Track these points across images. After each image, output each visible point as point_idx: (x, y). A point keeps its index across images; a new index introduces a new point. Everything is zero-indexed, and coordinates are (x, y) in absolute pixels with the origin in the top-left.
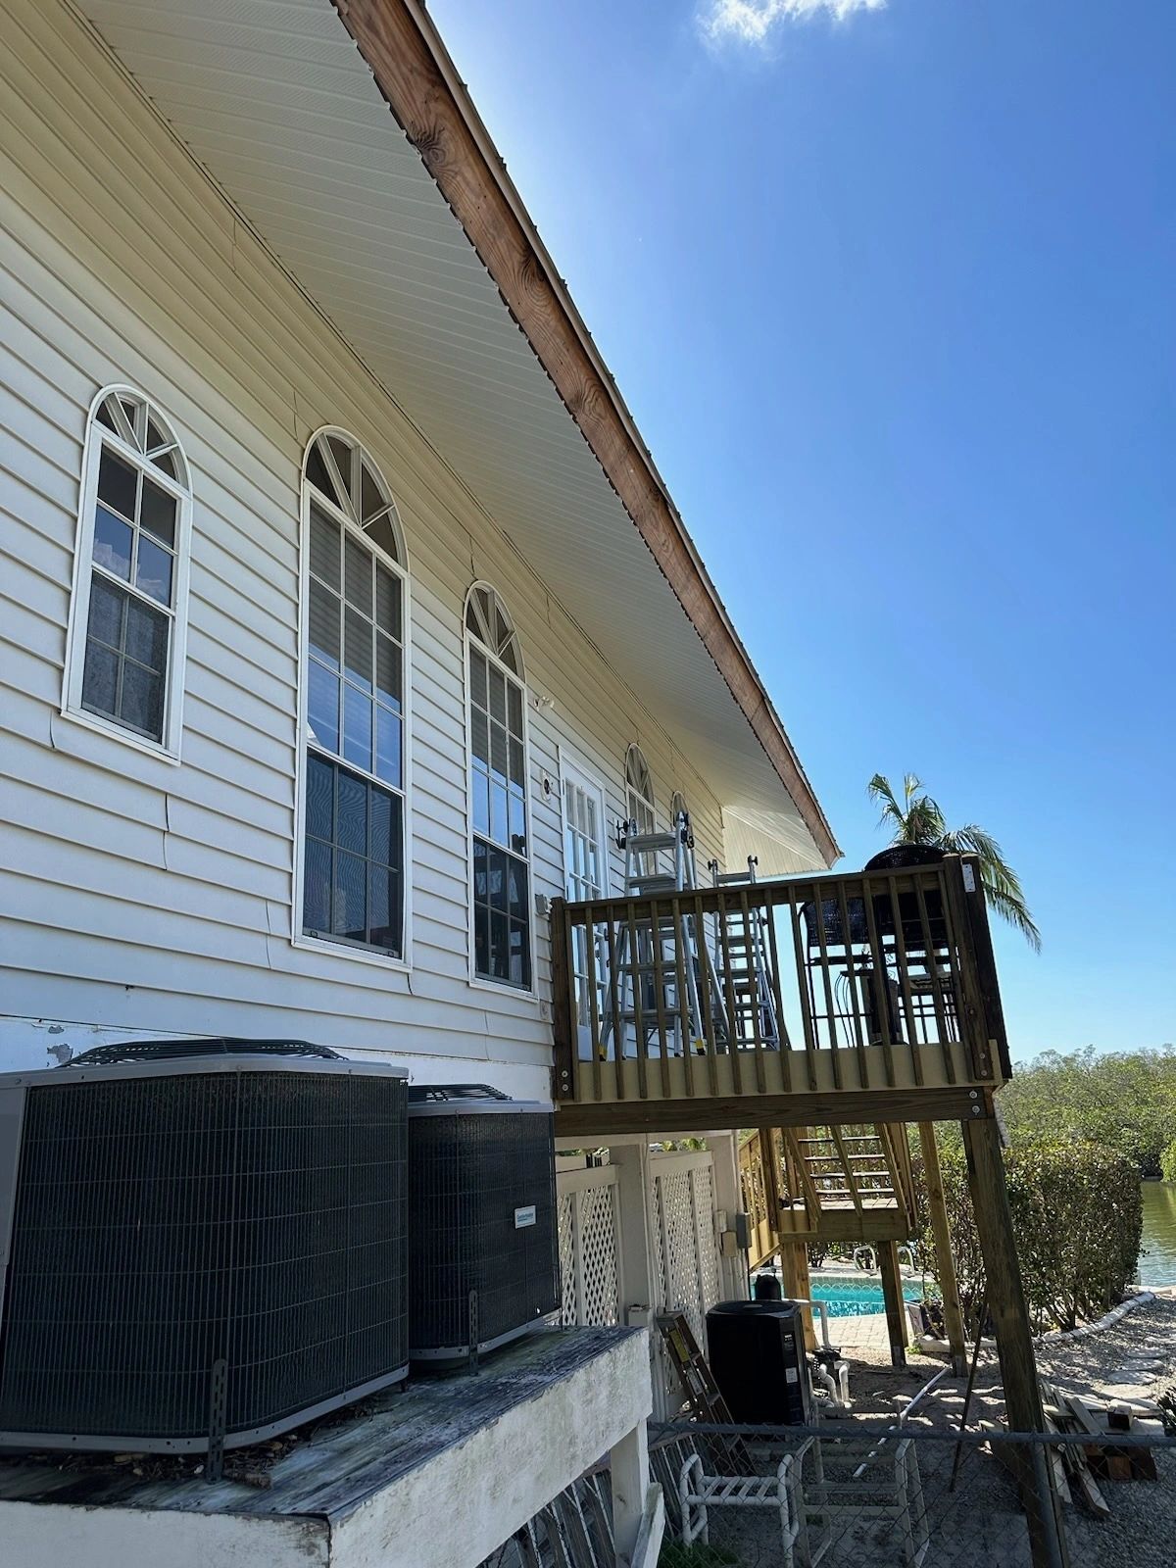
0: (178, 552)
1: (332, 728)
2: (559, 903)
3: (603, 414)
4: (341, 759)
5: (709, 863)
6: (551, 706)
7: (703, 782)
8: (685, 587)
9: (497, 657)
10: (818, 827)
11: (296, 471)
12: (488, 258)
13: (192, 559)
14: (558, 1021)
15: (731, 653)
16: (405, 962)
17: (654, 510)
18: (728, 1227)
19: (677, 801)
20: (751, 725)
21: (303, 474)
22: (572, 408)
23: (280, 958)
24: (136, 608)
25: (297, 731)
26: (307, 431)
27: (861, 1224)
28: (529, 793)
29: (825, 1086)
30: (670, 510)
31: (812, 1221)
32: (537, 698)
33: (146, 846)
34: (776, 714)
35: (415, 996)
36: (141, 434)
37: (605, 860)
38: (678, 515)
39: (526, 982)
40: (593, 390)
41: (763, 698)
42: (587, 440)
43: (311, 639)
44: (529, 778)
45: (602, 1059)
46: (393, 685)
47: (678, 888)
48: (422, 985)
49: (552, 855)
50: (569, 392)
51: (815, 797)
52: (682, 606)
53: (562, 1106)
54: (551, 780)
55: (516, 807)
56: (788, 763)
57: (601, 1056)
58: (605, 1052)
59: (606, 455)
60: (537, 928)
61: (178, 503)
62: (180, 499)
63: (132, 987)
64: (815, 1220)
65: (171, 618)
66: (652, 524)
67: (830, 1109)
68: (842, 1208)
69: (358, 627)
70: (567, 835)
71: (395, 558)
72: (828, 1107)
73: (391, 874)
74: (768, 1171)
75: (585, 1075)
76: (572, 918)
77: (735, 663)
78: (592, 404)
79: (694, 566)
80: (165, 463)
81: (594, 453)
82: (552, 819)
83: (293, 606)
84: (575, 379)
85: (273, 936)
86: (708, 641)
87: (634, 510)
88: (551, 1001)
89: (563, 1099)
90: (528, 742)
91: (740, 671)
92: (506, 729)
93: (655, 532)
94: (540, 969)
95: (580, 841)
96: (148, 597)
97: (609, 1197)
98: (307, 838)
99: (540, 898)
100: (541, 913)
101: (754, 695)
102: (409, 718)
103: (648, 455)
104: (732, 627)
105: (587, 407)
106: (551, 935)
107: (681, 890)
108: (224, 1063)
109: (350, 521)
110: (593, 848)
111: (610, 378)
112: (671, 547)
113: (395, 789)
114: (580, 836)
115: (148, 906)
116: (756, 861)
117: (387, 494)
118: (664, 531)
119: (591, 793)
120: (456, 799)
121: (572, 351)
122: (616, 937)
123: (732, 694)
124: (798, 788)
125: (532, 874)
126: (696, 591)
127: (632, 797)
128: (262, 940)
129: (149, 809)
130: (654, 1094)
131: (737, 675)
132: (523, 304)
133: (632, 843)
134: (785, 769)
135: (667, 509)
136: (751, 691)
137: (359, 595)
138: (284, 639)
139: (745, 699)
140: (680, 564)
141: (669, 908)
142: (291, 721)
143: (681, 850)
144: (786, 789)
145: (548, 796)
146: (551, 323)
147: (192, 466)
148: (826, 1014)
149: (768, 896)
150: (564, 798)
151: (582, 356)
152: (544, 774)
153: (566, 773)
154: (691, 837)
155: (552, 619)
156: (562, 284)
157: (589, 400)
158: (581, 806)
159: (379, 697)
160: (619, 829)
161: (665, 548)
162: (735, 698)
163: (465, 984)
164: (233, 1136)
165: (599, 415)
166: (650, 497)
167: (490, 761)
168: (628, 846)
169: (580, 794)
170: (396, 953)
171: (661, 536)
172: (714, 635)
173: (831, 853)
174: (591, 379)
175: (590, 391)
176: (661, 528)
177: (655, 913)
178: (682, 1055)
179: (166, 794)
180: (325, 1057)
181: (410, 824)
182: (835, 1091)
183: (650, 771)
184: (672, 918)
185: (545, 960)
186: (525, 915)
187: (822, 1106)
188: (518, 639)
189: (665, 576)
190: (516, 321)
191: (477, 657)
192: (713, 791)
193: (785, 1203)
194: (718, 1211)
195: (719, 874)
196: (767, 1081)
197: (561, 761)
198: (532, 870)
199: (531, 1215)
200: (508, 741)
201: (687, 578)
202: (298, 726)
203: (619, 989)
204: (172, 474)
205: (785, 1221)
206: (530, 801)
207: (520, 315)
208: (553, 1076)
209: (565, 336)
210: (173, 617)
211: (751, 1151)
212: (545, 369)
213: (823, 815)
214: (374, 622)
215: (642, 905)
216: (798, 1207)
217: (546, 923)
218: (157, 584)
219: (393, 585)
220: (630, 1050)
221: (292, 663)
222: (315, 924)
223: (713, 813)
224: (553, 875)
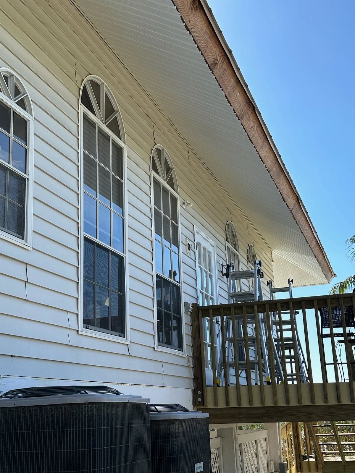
0: (29, 147)
1: (94, 226)
2: (195, 306)
3: (226, 68)
4: (98, 241)
5: (267, 282)
6: (191, 206)
7: (263, 239)
8: (262, 147)
9: (166, 183)
10: (323, 262)
11: (76, 100)
12: (176, 2)
13: (35, 150)
14: (196, 366)
15: (283, 178)
16: (127, 339)
17: (248, 111)
18: (275, 469)
19: (250, 250)
20: (291, 213)
21: (80, 101)
22: (212, 68)
23: (74, 339)
24: (12, 176)
25: (79, 228)
26: (81, 79)
27: (345, 469)
28: (181, 251)
29: (332, 401)
30: (256, 111)
31: (319, 467)
32: (184, 201)
33: (18, 289)
34: (304, 207)
35: (131, 356)
36: (11, 90)
37: (216, 282)
38: (260, 113)
39: (180, 347)
40: (222, 58)
41: (298, 199)
42: (218, 82)
43: (84, 183)
44: (181, 243)
45: (218, 385)
46: (120, 201)
47: (256, 299)
48: (135, 350)
49: (192, 282)
50: (210, 60)
51: (322, 247)
52: (260, 156)
53: (197, 409)
54: (191, 243)
55: (175, 258)
56: (309, 230)
57: (217, 384)
58: (220, 382)
59: (226, 88)
60: (185, 319)
61: (28, 122)
62: (29, 121)
63: (14, 356)
64: (320, 466)
65: (26, 179)
66: (247, 118)
67: (335, 413)
68: (335, 460)
69: (104, 174)
70: (198, 270)
71: (119, 137)
72: (334, 412)
73: (119, 295)
74: (296, 440)
75: (209, 393)
76: (202, 314)
77: (285, 182)
78: (221, 64)
79: (266, 136)
80: (22, 104)
81: (221, 87)
82: (191, 263)
83: (76, 167)
84: (214, 53)
85: (71, 329)
86: (272, 173)
87: (239, 113)
88: (192, 356)
89: (199, 405)
90: (180, 224)
91: (287, 186)
92: (170, 218)
93: (248, 122)
94: (187, 340)
95: (204, 273)
96: (17, 170)
97: (217, 454)
98: (84, 280)
99: (186, 304)
100: (186, 312)
101: (293, 198)
102: (127, 218)
103: (246, 86)
104: (284, 165)
105: (219, 66)
106: (192, 323)
107: (258, 300)
108: (78, 399)
109: (100, 121)
110: (210, 276)
111: (230, 52)
112: (255, 128)
113: (121, 254)
114: (204, 270)
115: (20, 318)
116: (292, 281)
117: (116, 106)
118: (252, 121)
119: (209, 248)
120: (148, 256)
121: (213, 41)
122: (224, 323)
123: (283, 198)
124: (314, 243)
125: (183, 292)
126: (267, 148)
127: (229, 249)
128: (66, 331)
129: (19, 271)
130: (245, 404)
131: (285, 188)
132: (191, 22)
133: (232, 275)
134: (308, 233)
135: (254, 110)
136: (292, 196)
137: (104, 159)
138: (73, 184)
139: (289, 200)
140: (259, 136)
141: (252, 310)
142: (76, 224)
143: (257, 279)
144: (308, 243)
145: (189, 252)
146: (204, 29)
147: (33, 103)
148: (333, 363)
149: (303, 304)
150: (197, 252)
151: (217, 43)
152: (188, 240)
153: (198, 239)
154: (262, 272)
155: (190, 160)
156: (210, 10)
157: (220, 63)
158: (205, 255)
159: (114, 207)
160: (223, 266)
161: (253, 129)
162: (284, 200)
163: (153, 349)
164: (85, 432)
165: (225, 70)
166: (246, 106)
167: (163, 235)
168: (230, 276)
169: (204, 249)
170: (123, 335)
171: (250, 123)
172: (275, 170)
173: (330, 275)
174: (221, 53)
175: (220, 58)
176: (251, 119)
177: (245, 312)
178: (259, 384)
179: (26, 264)
180: (116, 394)
181: (128, 270)
182: (337, 404)
183: (237, 235)
184: (254, 314)
185: (189, 335)
186: (179, 313)
187: (332, 411)
188: (176, 173)
189: (252, 143)
190: (188, 30)
191: (157, 183)
192: (268, 242)
193: (304, 457)
194: (270, 461)
195: (273, 288)
196: (303, 398)
197: (196, 233)
198: (183, 290)
199: (201, 467)
200: (171, 225)
201: (263, 142)
202: (80, 226)
203: (227, 350)
204: (24, 108)
205: (305, 467)
206: (181, 255)
207: (189, 27)
208: (193, 394)
209: (210, 34)
210: (28, 179)
211: (287, 430)
212: (200, 50)
213: (326, 256)
214: (111, 171)
215: (238, 308)
216: (312, 460)
217: (189, 316)
218: (20, 162)
219: (119, 151)
220: (232, 380)
221: (76, 195)
222: (88, 323)
223: (268, 254)
224: (192, 291)
